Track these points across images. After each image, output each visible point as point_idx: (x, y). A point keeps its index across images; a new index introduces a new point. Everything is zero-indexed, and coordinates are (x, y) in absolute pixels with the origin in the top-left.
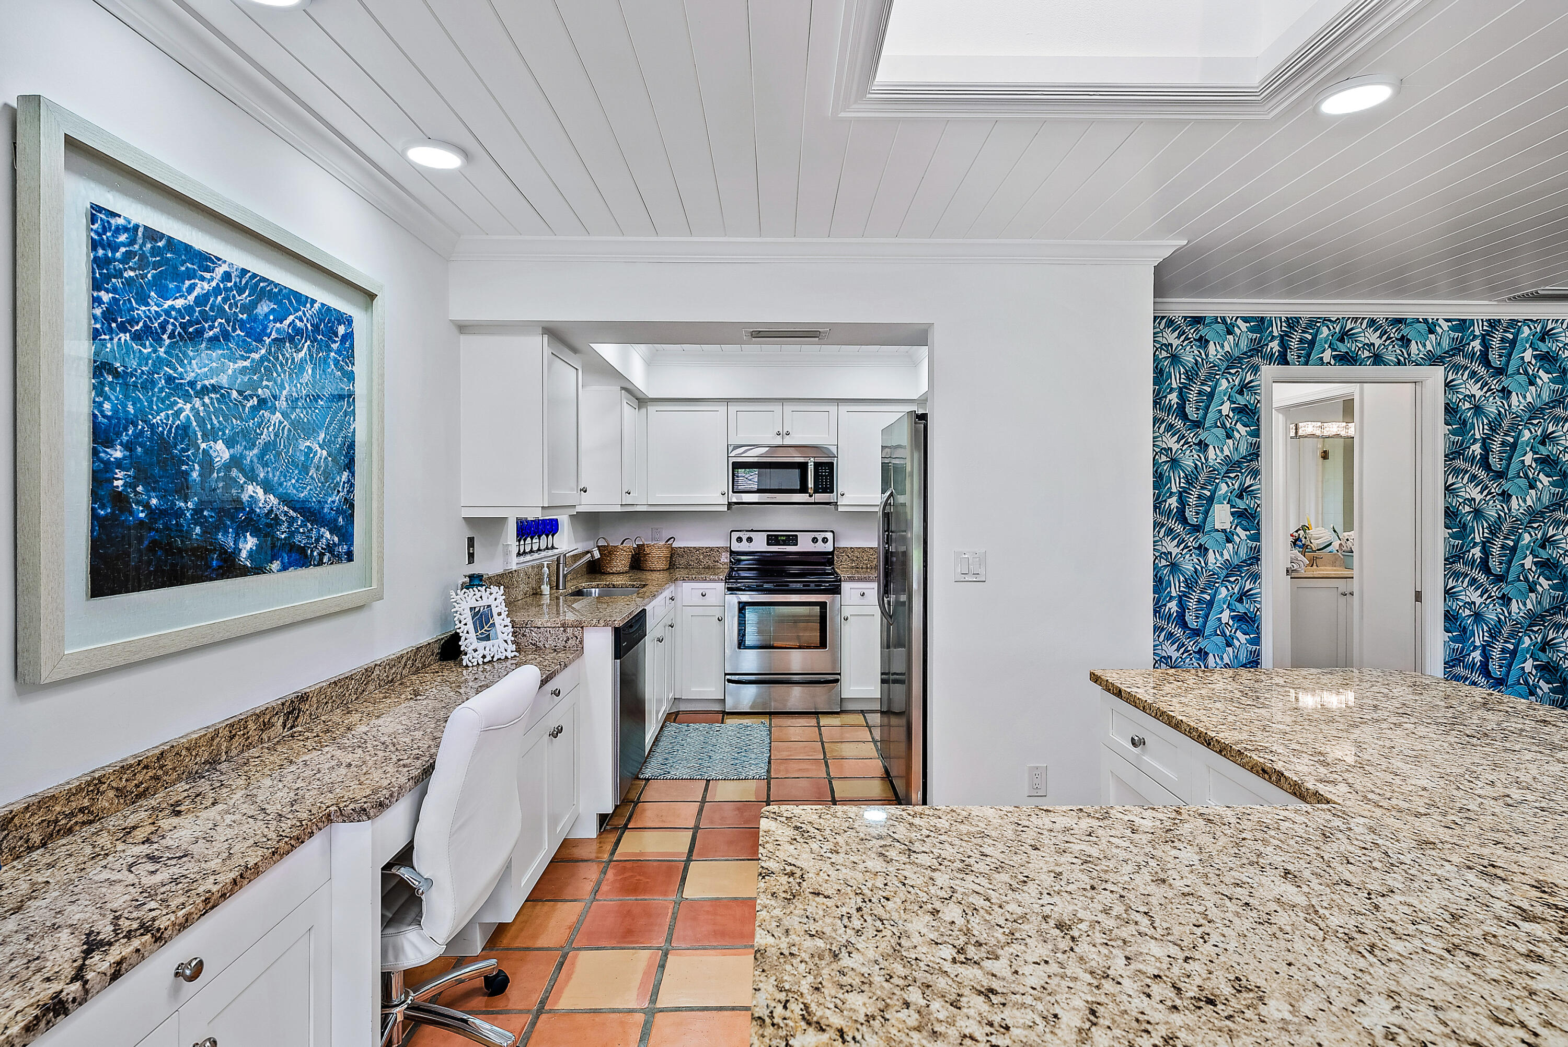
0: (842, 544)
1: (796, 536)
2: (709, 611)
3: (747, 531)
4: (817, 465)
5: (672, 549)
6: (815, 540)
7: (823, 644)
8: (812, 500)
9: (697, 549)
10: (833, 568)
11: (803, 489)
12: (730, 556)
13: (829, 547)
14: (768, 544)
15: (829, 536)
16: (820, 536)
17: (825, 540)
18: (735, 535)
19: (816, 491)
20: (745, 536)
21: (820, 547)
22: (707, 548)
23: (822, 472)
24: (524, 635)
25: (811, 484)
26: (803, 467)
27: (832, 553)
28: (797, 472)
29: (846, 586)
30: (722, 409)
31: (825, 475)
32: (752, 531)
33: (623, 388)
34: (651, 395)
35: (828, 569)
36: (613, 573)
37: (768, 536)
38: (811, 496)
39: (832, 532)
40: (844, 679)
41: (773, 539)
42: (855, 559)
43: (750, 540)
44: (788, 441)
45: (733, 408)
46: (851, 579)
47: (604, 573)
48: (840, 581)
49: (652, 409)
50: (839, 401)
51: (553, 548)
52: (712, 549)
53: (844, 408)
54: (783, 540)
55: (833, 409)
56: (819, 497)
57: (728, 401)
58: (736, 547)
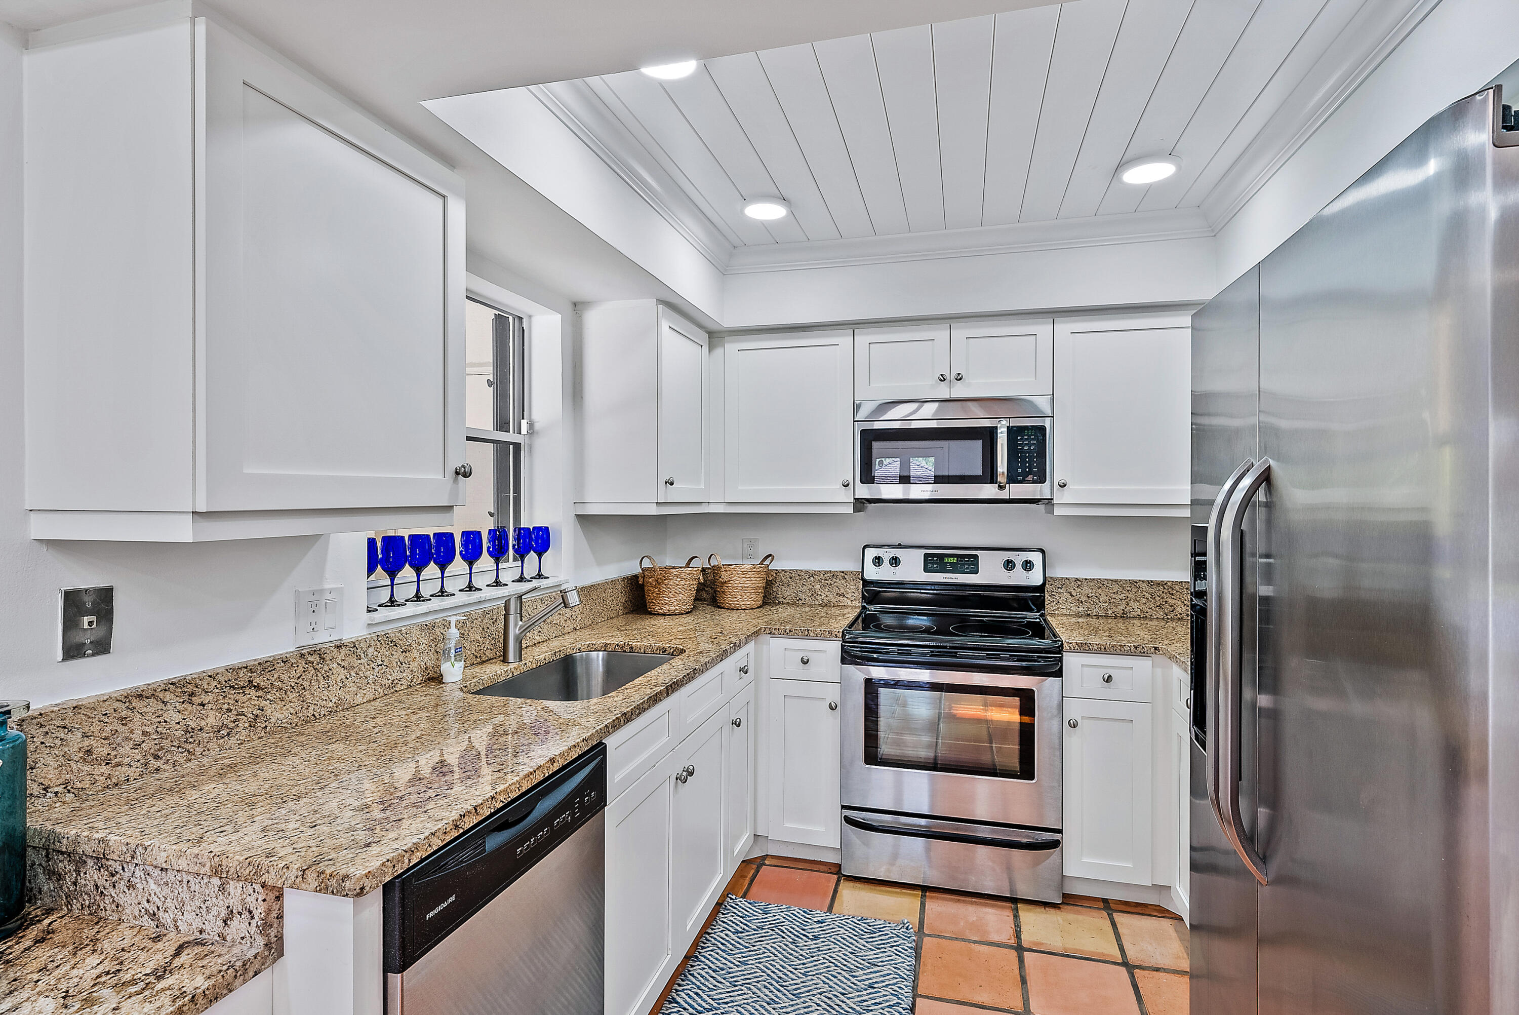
0: (1059, 572)
1: (976, 557)
2: (816, 690)
3: (890, 546)
4: (1013, 432)
5: (768, 572)
6: (1009, 565)
7: (1026, 770)
8: (1004, 495)
9: (812, 574)
10: (1042, 615)
11: (990, 475)
12: (864, 586)
13: (1035, 578)
14: (926, 570)
15: (1036, 558)
16: (1019, 558)
17: (1028, 566)
18: (871, 554)
19: (1013, 478)
20: (886, 554)
21: (1018, 577)
22: (826, 572)
23: (1023, 445)
24: (130, 886)
25: (1002, 466)
26: (988, 436)
27: (1041, 588)
28: (976, 446)
29: (1071, 661)
30: (844, 340)
31: (1029, 451)
32: (900, 546)
33: (661, 301)
34: (728, 322)
35: (1032, 616)
36: (664, 615)
37: (926, 556)
38: (1001, 488)
39: (1042, 551)
40: (1068, 839)
41: (934, 562)
42: (1083, 599)
43: (895, 561)
44: (959, 391)
45: (863, 339)
46: (1083, 648)
47: (651, 613)
48: (1060, 650)
49: (731, 347)
50: (1054, 314)
51: (540, 576)
52: (834, 575)
53: (1064, 328)
54: (951, 564)
55: (1043, 329)
56: (1018, 490)
57: (854, 326)
58: (872, 573)
